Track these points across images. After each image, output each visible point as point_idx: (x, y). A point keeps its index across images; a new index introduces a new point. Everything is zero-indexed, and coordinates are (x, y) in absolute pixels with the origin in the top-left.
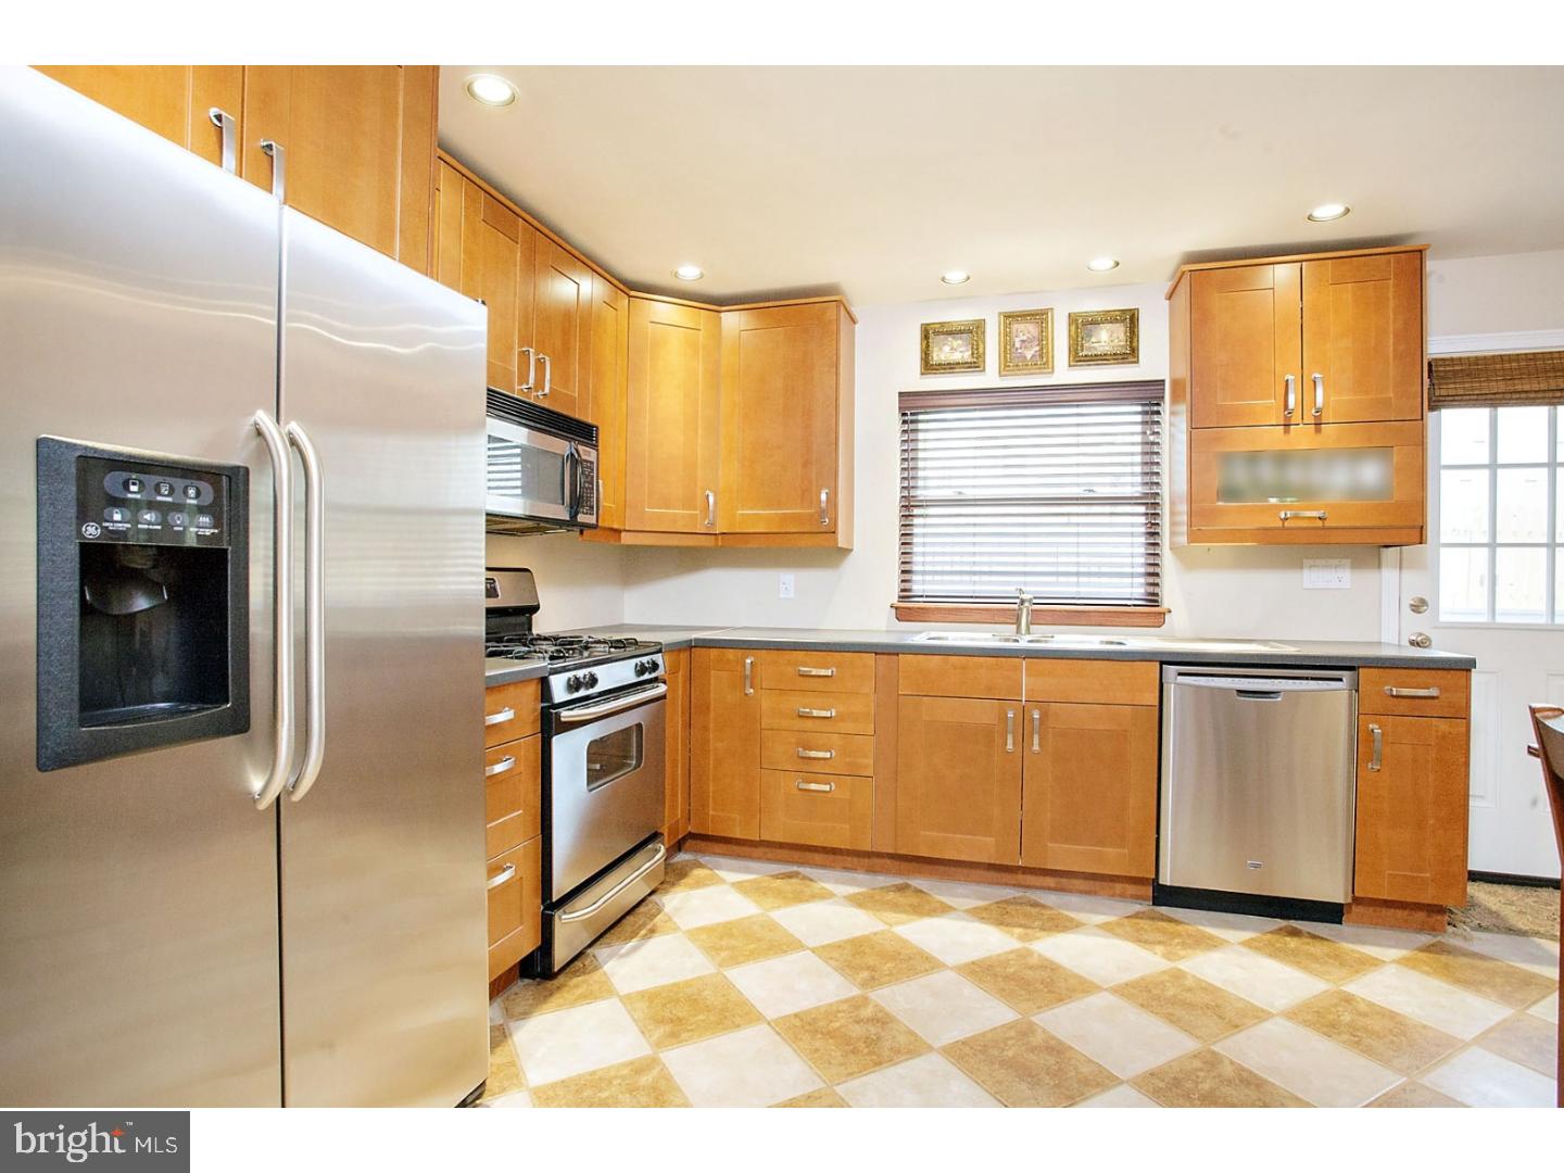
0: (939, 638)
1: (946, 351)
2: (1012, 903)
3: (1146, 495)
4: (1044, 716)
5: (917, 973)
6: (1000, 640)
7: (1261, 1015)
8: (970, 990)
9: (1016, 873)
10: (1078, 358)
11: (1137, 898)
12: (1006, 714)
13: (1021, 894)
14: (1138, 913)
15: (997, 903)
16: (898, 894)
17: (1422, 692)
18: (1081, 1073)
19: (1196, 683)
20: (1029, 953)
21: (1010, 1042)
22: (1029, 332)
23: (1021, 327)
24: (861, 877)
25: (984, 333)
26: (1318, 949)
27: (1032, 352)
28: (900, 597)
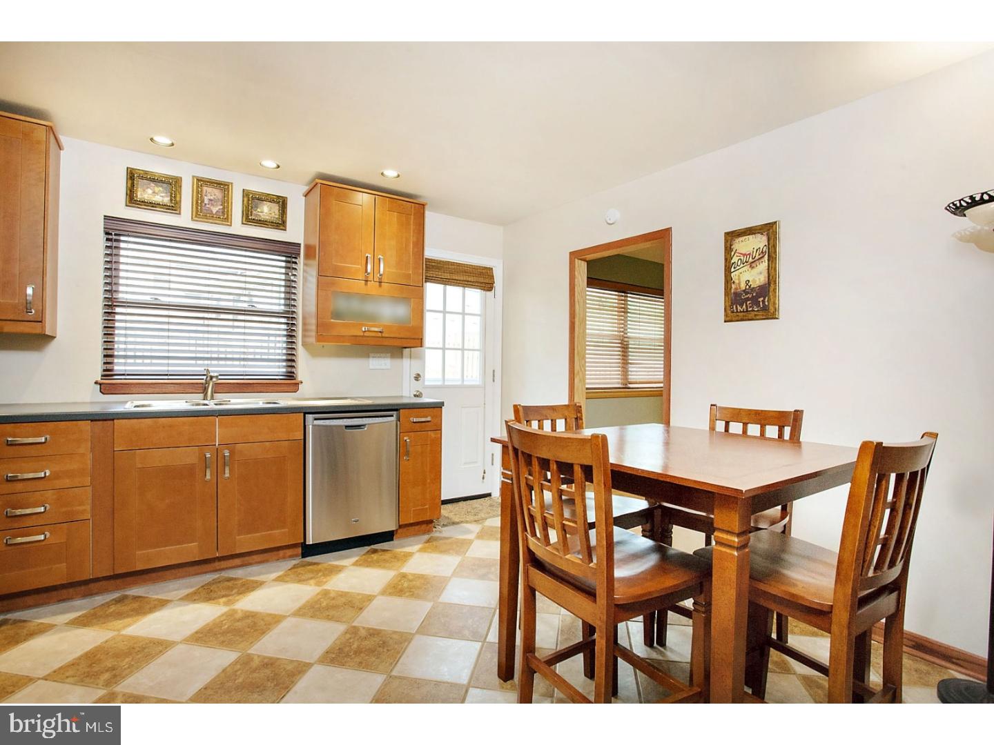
0: (143, 406)
1: (147, 192)
2: (213, 583)
3: (287, 312)
4: (232, 453)
5: (153, 657)
6: (193, 405)
7: (370, 598)
8: (199, 651)
9: (214, 562)
10: (248, 219)
11: (292, 557)
12: (205, 455)
13: (218, 576)
14: (295, 565)
15: (202, 587)
16: (118, 605)
17: (423, 420)
18: (288, 670)
19: (324, 424)
20: (235, 611)
21: (239, 673)
22: (215, 195)
23: (209, 190)
24: (77, 603)
25: (181, 186)
26: (387, 556)
27: (217, 209)
28: (102, 376)
